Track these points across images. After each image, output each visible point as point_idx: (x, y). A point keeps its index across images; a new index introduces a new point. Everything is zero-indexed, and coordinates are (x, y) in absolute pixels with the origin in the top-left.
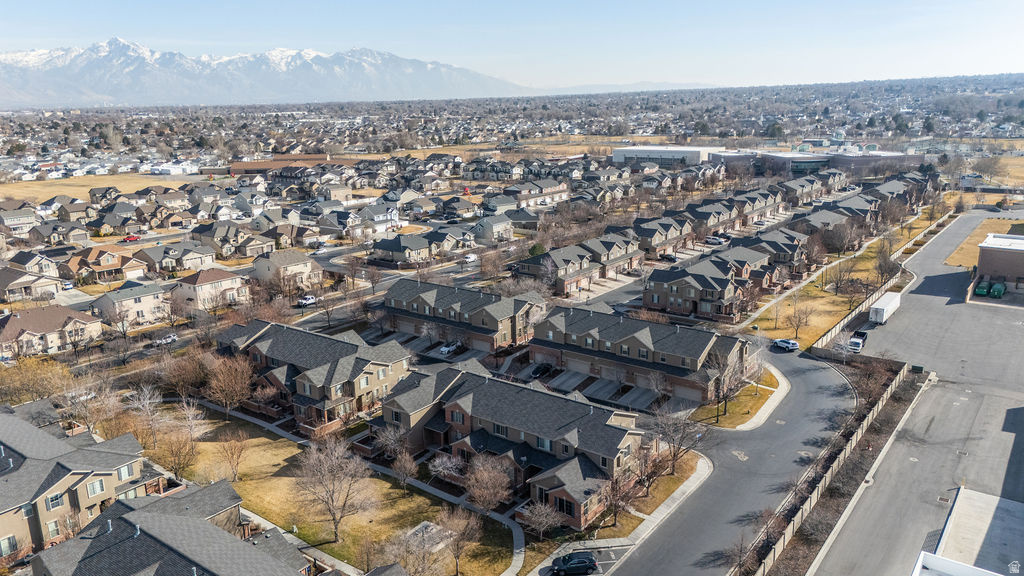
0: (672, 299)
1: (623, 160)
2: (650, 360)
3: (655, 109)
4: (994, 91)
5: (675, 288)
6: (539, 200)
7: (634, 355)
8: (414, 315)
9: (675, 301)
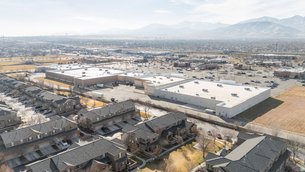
0: (67, 108)
2: (126, 112)
5: (67, 104)
7: (122, 113)
9: (68, 107)
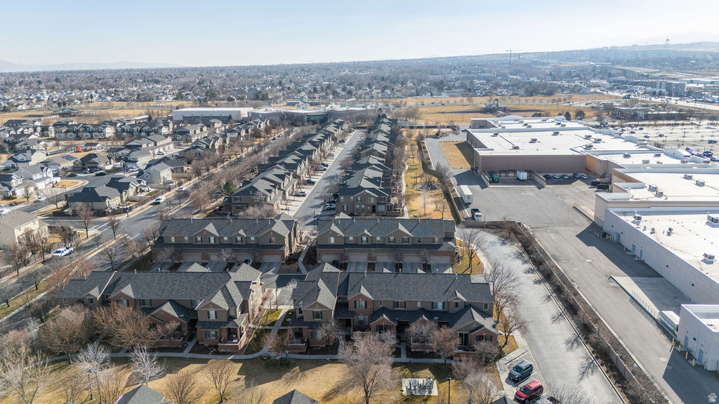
0: (358, 206)
1: (182, 119)
2: (411, 243)
3: (157, 82)
4: (360, 71)
5: (359, 199)
6: (156, 151)
7: (399, 242)
8: (199, 246)
9: (360, 207)
